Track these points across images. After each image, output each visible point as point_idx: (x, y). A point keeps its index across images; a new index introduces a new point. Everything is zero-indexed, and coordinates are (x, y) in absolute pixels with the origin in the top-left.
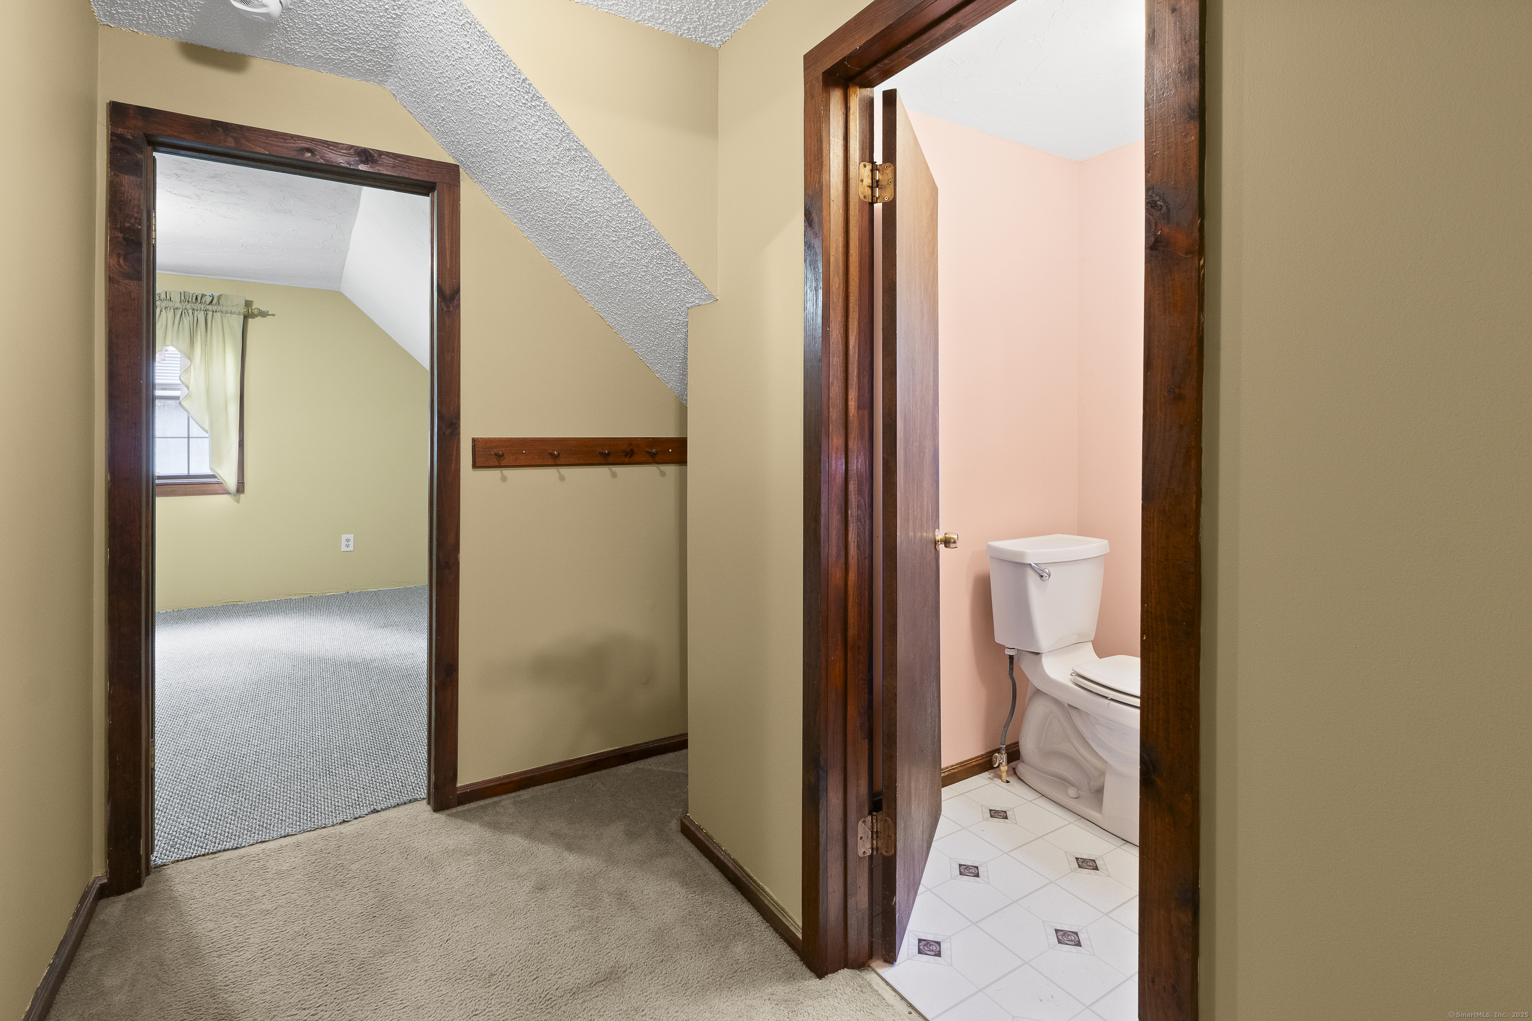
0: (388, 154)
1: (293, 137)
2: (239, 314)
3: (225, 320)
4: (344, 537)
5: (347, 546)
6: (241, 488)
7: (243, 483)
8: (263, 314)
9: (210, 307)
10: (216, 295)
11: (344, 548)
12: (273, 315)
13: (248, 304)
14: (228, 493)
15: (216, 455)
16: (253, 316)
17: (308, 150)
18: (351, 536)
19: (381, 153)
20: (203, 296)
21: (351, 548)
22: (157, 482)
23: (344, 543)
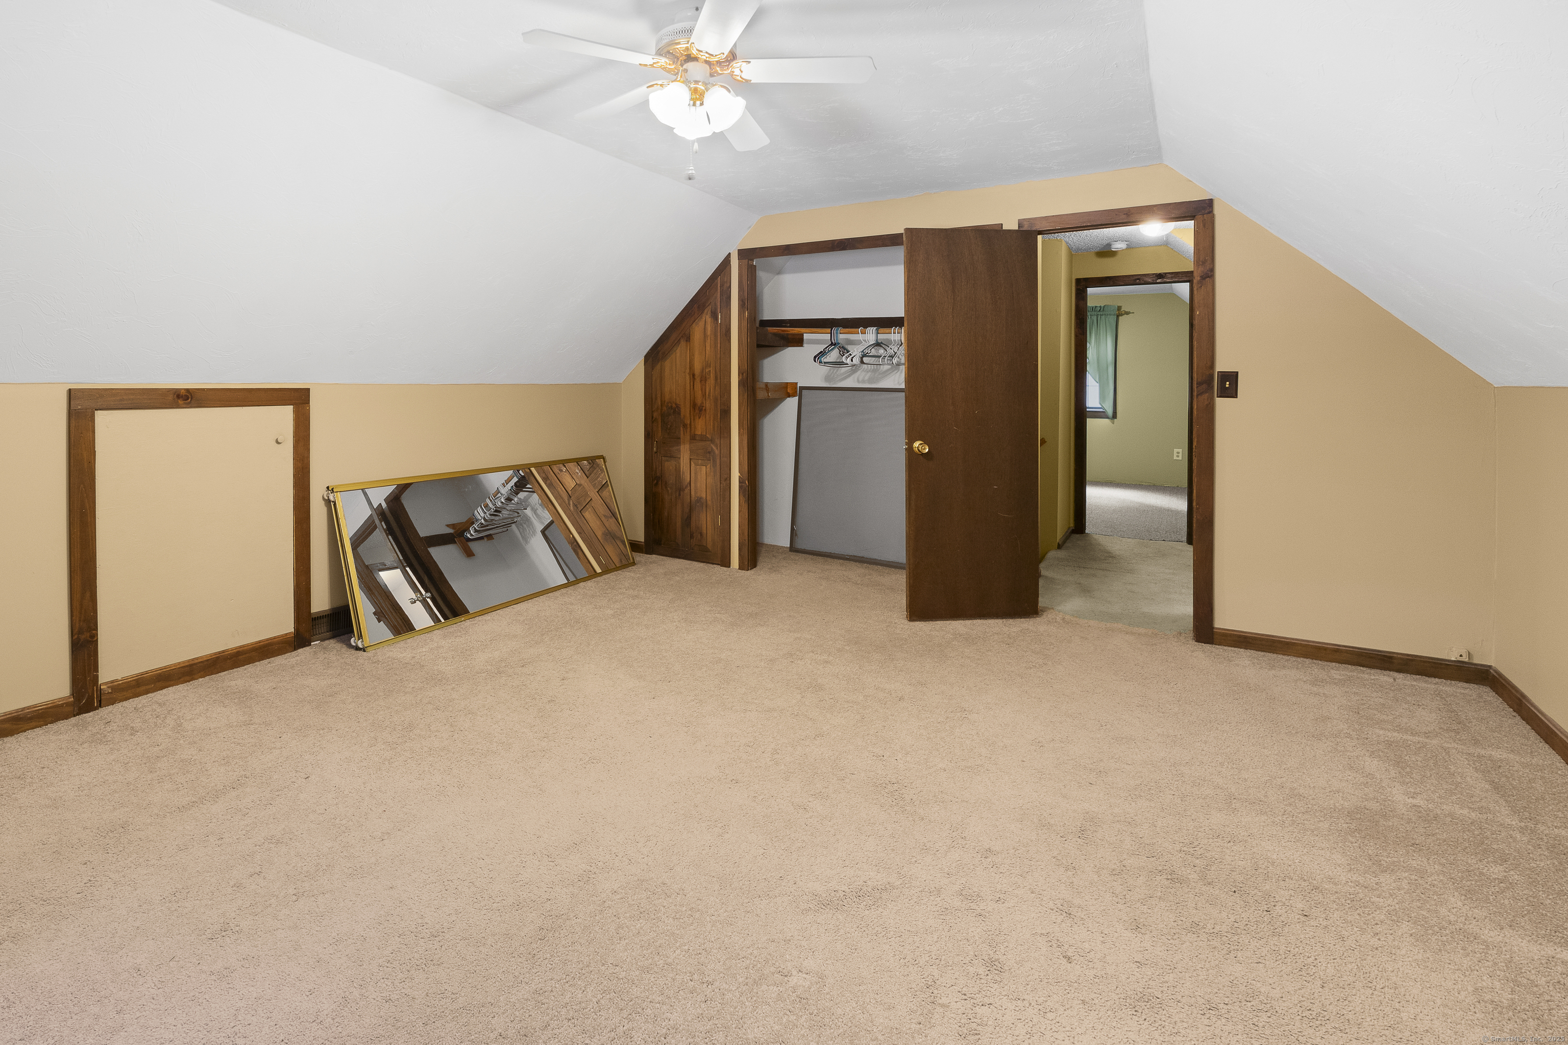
0: (1169, 273)
1: (1132, 275)
2: (1114, 315)
3: (1107, 319)
4: (1176, 450)
5: (1178, 456)
6: (1115, 416)
7: (1116, 412)
8: (1127, 313)
9: (1099, 313)
10: (1102, 306)
11: (1175, 458)
12: (1133, 313)
13: (1119, 308)
14: (1108, 418)
15: (1102, 397)
16: (1122, 315)
17: (1138, 279)
18: (1180, 450)
19: (1166, 273)
20: (1096, 307)
21: (1180, 458)
22: (1088, 410)
23: (1175, 454)
